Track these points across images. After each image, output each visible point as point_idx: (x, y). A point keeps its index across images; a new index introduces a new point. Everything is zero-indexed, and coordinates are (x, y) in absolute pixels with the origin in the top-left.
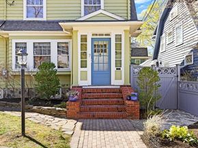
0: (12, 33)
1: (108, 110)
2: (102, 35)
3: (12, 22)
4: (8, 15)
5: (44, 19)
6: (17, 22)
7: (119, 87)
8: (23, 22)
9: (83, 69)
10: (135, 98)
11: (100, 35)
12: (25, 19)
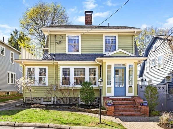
0: (60, 62)
1: (130, 111)
2: (120, 65)
3: (59, 55)
4: (56, 50)
5: (80, 53)
6: (63, 55)
7: (131, 97)
8: (66, 55)
9: (109, 86)
10: (146, 104)
11: (119, 65)
12: (67, 52)
